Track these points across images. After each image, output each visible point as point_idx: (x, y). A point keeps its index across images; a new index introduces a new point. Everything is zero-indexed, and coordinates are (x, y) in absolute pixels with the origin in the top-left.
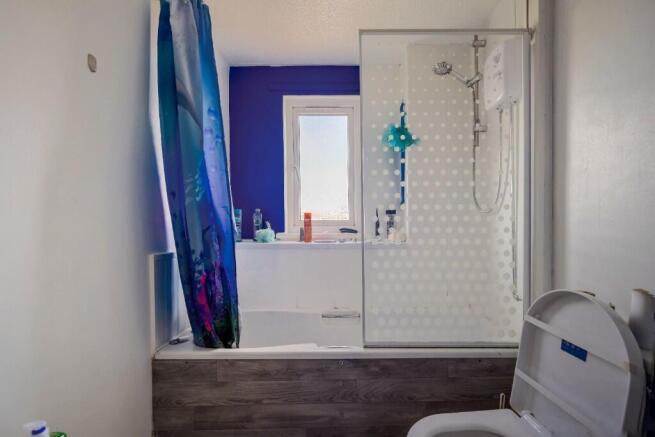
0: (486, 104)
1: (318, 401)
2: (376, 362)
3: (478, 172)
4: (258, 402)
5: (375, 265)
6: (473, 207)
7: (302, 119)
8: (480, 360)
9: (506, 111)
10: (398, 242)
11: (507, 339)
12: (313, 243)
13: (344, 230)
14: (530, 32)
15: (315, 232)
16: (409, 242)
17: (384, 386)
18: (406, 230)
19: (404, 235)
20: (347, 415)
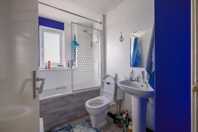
0: (94, 40)
1: (62, 106)
2: (75, 94)
3: (92, 55)
4: (45, 111)
5: (75, 73)
6: (91, 61)
7: (45, 33)
8: (94, 90)
9: (97, 43)
10: (75, 68)
11: (98, 86)
12: (51, 69)
13: (58, 66)
14: (101, 31)
15: (52, 66)
16: (77, 68)
17: (77, 99)
18: (77, 66)
19: (76, 67)
20: (69, 108)
